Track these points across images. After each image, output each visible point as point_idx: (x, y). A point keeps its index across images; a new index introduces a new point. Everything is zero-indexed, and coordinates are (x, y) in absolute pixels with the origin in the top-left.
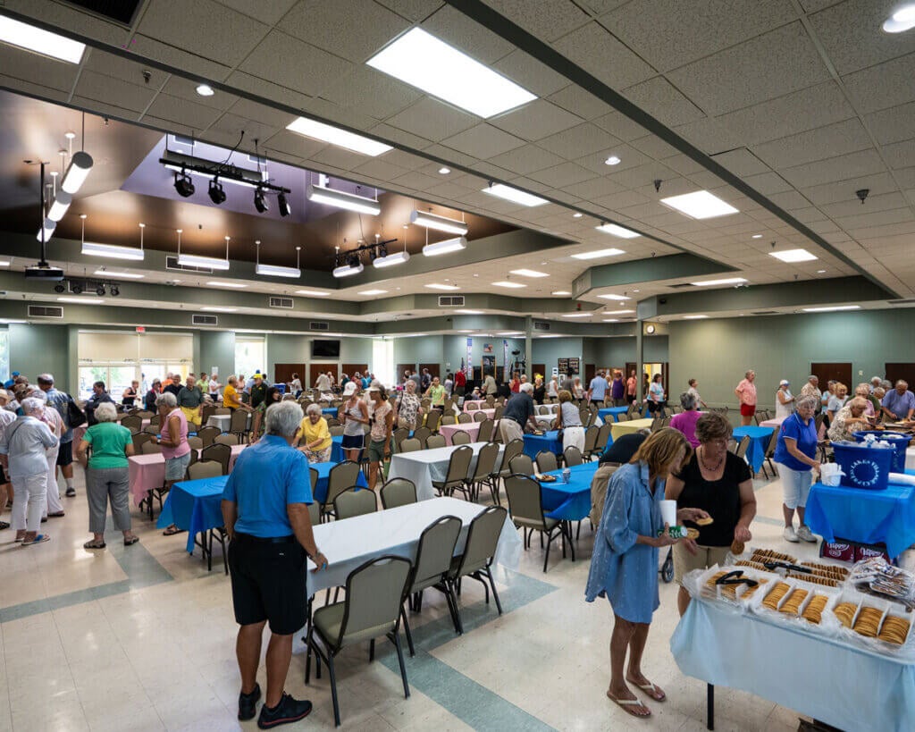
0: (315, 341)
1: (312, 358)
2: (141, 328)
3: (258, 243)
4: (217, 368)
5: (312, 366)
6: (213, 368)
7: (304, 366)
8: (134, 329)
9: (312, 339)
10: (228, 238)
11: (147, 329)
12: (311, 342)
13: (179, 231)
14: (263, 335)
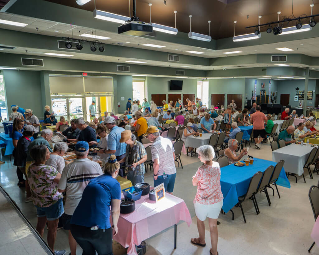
0: (171, 81)
1: (169, 91)
2: (85, 74)
3: (190, 16)
4: (124, 97)
5: (169, 95)
6: (122, 97)
7: (165, 95)
8: (81, 74)
9: (170, 80)
10: (175, 12)
11: (89, 74)
12: (169, 82)
13: (150, 5)
14: (145, 77)
